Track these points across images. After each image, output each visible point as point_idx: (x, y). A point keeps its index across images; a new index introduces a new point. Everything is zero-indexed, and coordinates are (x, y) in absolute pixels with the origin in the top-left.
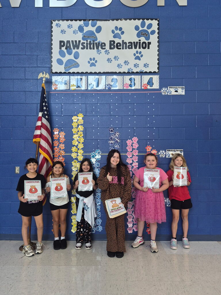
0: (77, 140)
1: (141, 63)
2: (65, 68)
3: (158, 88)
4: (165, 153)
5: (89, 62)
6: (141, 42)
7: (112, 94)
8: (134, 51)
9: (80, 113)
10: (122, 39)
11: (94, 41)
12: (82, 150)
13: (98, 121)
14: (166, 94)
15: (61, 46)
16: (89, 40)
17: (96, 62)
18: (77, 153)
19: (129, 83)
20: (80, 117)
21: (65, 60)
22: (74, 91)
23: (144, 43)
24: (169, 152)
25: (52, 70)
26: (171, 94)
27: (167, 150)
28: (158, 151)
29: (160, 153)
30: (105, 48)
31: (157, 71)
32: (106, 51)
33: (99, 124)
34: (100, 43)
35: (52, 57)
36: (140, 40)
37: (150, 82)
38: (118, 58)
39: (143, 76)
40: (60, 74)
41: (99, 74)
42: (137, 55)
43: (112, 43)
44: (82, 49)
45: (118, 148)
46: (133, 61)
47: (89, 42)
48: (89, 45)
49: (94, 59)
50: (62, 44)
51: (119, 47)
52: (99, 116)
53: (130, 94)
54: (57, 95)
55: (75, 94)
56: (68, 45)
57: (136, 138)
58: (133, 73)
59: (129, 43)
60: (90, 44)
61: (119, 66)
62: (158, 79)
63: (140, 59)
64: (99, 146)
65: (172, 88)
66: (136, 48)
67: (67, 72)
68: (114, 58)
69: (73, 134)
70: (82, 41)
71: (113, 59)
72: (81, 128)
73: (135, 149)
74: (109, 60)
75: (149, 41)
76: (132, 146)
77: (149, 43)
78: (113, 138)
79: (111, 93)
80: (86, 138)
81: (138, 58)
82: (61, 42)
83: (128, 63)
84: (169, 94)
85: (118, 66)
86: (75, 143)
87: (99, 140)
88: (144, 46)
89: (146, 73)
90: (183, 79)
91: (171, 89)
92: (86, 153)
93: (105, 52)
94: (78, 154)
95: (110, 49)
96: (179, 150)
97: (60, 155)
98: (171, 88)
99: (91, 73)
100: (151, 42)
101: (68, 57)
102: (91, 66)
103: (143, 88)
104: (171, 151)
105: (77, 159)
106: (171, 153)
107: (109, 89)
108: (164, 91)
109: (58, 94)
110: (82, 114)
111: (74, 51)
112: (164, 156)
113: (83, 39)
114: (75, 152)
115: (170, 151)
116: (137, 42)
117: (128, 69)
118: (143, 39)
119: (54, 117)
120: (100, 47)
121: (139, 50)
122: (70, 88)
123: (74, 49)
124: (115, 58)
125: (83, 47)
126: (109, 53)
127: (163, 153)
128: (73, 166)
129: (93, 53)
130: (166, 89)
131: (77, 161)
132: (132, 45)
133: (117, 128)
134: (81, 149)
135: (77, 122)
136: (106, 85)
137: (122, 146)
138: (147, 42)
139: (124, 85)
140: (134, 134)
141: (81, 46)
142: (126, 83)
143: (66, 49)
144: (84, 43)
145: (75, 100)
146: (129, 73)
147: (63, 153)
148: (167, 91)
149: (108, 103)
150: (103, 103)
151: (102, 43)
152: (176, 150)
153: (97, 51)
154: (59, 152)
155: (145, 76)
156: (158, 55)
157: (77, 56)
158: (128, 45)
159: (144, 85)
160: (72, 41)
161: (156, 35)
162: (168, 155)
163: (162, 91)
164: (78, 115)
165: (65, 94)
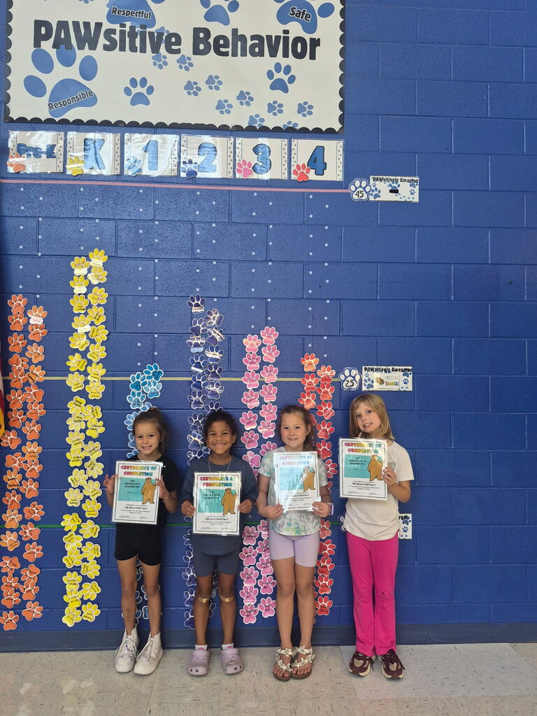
0: (87, 333)
1: (289, 101)
2: (50, 108)
3: (340, 178)
4: (358, 378)
5: (127, 91)
6: (291, 37)
7: (198, 193)
8: (267, 62)
9: (96, 250)
10: (232, 26)
11: (144, 27)
12: (101, 365)
13: (155, 276)
14: (365, 197)
15: (39, 38)
16: (128, 24)
17: (151, 90)
18: (86, 373)
19: (253, 159)
20: (98, 259)
21: (50, 81)
22: (79, 180)
23: (298, 39)
24: (370, 373)
25: (7, 111)
26: (378, 199)
27: (366, 369)
28: (339, 371)
29: (342, 377)
30: (178, 51)
31: (337, 126)
32: (182, 60)
33: (157, 283)
34: (163, 34)
35: (9, 71)
36: (286, 32)
37: (315, 161)
38: (220, 83)
39: (294, 142)
40: (35, 124)
41: (159, 130)
42: (277, 76)
43: (202, 35)
44: (106, 48)
45: (217, 360)
46: (264, 94)
47: (127, 29)
48: (127, 39)
49: (144, 82)
50: (43, 30)
51: (222, 49)
52: (156, 261)
53: (255, 194)
54: (22, 189)
55: (82, 189)
56: (63, 36)
57: (273, 331)
58: (265, 131)
59: (253, 37)
60: (133, 34)
61: (222, 106)
62: (341, 152)
63: (286, 90)
64: (156, 353)
65: (381, 180)
66: (273, 53)
67: (57, 119)
68: (207, 83)
69: (72, 316)
70: (107, 25)
71: (202, 84)
72: (100, 296)
73: (268, 364)
74: (191, 87)
75: (313, 36)
76: (259, 353)
77: (316, 43)
78: (202, 328)
79: (198, 190)
80: (115, 327)
81: (280, 86)
82: (38, 24)
83: (251, 99)
84: (372, 198)
85: (220, 106)
86: (78, 342)
87: (156, 336)
88: (299, 50)
89: (305, 133)
90: (414, 154)
91: (378, 183)
92: (114, 376)
93: (178, 61)
94: (89, 378)
95: (194, 53)
96: (401, 368)
97: (30, 381)
98: (377, 179)
99: (134, 126)
100: (319, 39)
101: (60, 72)
102: (133, 103)
103: (294, 177)
104: (377, 370)
105: (83, 394)
106: (375, 375)
107: (192, 174)
108: (356, 188)
109: (25, 185)
110: (103, 251)
111: (81, 55)
112: (355, 386)
113: (110, 18)
114: (78, 371)
115: (372, 370)
116: (278, 38)
117: (251, 117)
118: (296, 29)
119: (12, 258)
120: (163, 46)
121: (284, 62)
122: (65, 168)
123: (81, 47)
124: (210, 81)
125: (108, 43)
126: (191, 65)
127: (354, 377)
128: (70, 416)
129: (140, 63)
130: (364, 184)
131: (83, 401)
132: (263, 45)
133: (215, 300)
134: (98, 363)
135: (86, 277)
136: (179, 163)
137: (229, 356)
138: (307, 37)
139: (237, 167)
140: (266, 317)
141: (102, 41)
142: (244, 161)
143: (53, 47)
144: (114, 31)
145: (82, 209)
146: (252, 131)
147: (38, 373)
148: (368, 189)
149: (186, 219)
150: (171, 218)
151: (170, 35)
152: (391, 368)
153: (153, 58)
154: (26, 371)
155: (300, 141)
156: (341, 79)
157: (89, 70)
158: (249, 43)
159: (298, 167)
160: (76, 24)
161: (336, 18)
162: (368, 383)
163: (353, 188)
164: (90, 254)
165: (51, 187)
